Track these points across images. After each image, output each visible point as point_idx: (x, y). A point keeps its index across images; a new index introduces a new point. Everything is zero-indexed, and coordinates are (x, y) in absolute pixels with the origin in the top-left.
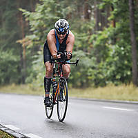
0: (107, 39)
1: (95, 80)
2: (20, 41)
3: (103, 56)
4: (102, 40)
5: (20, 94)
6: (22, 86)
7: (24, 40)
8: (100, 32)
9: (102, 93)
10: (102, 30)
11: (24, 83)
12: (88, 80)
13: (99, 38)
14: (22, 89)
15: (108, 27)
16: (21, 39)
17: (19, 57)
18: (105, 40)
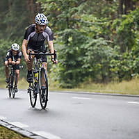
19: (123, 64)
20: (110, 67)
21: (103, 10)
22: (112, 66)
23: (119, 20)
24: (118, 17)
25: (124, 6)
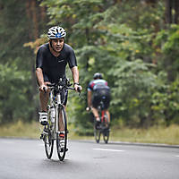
19: (172, 100)
20: (152, 104)
21: (141, 18)
22: (154, 102)
23: (167, 33)
24: (165, 28)
25: (173, 11)
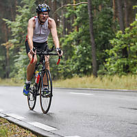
0: (73, 41)
1: (64, 73)
2: (4, 44)
3: (69, 55)
4: (68, 42)
5: (5, 86)
6: (7, 80)
7: (7, 43)
8: (67, 36)
9: (69, 84)
10: (68, 34)
11: (8, 77)
12: (58, 73)
13: (66, 40)
14: (7, 83)
15: (72, 31)
16: (5, 42)
17: (4, 57)
18: (71, 42)
